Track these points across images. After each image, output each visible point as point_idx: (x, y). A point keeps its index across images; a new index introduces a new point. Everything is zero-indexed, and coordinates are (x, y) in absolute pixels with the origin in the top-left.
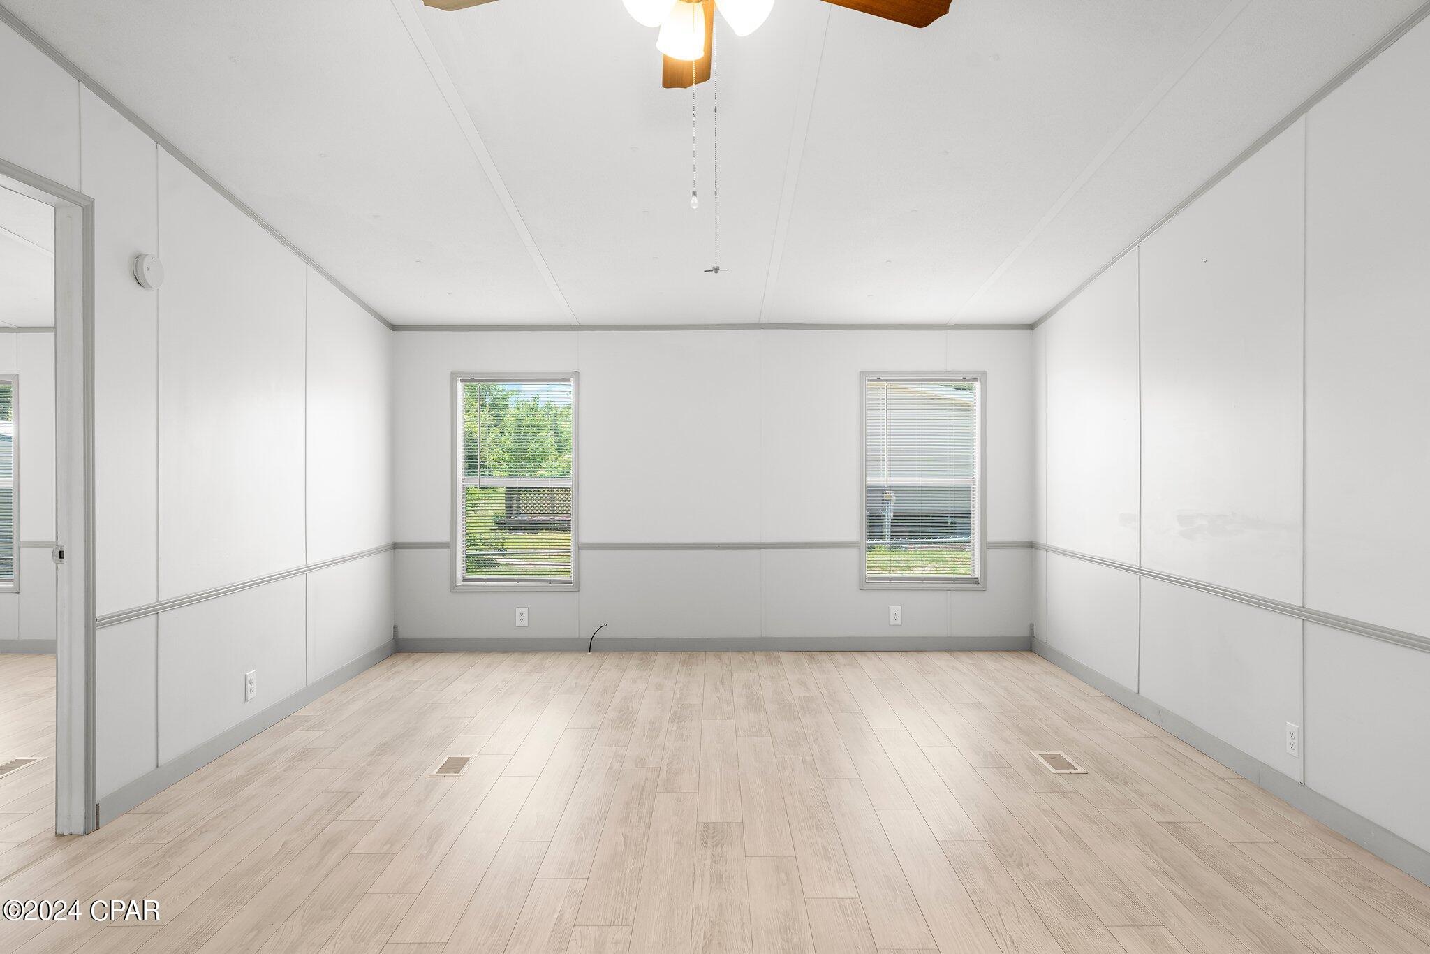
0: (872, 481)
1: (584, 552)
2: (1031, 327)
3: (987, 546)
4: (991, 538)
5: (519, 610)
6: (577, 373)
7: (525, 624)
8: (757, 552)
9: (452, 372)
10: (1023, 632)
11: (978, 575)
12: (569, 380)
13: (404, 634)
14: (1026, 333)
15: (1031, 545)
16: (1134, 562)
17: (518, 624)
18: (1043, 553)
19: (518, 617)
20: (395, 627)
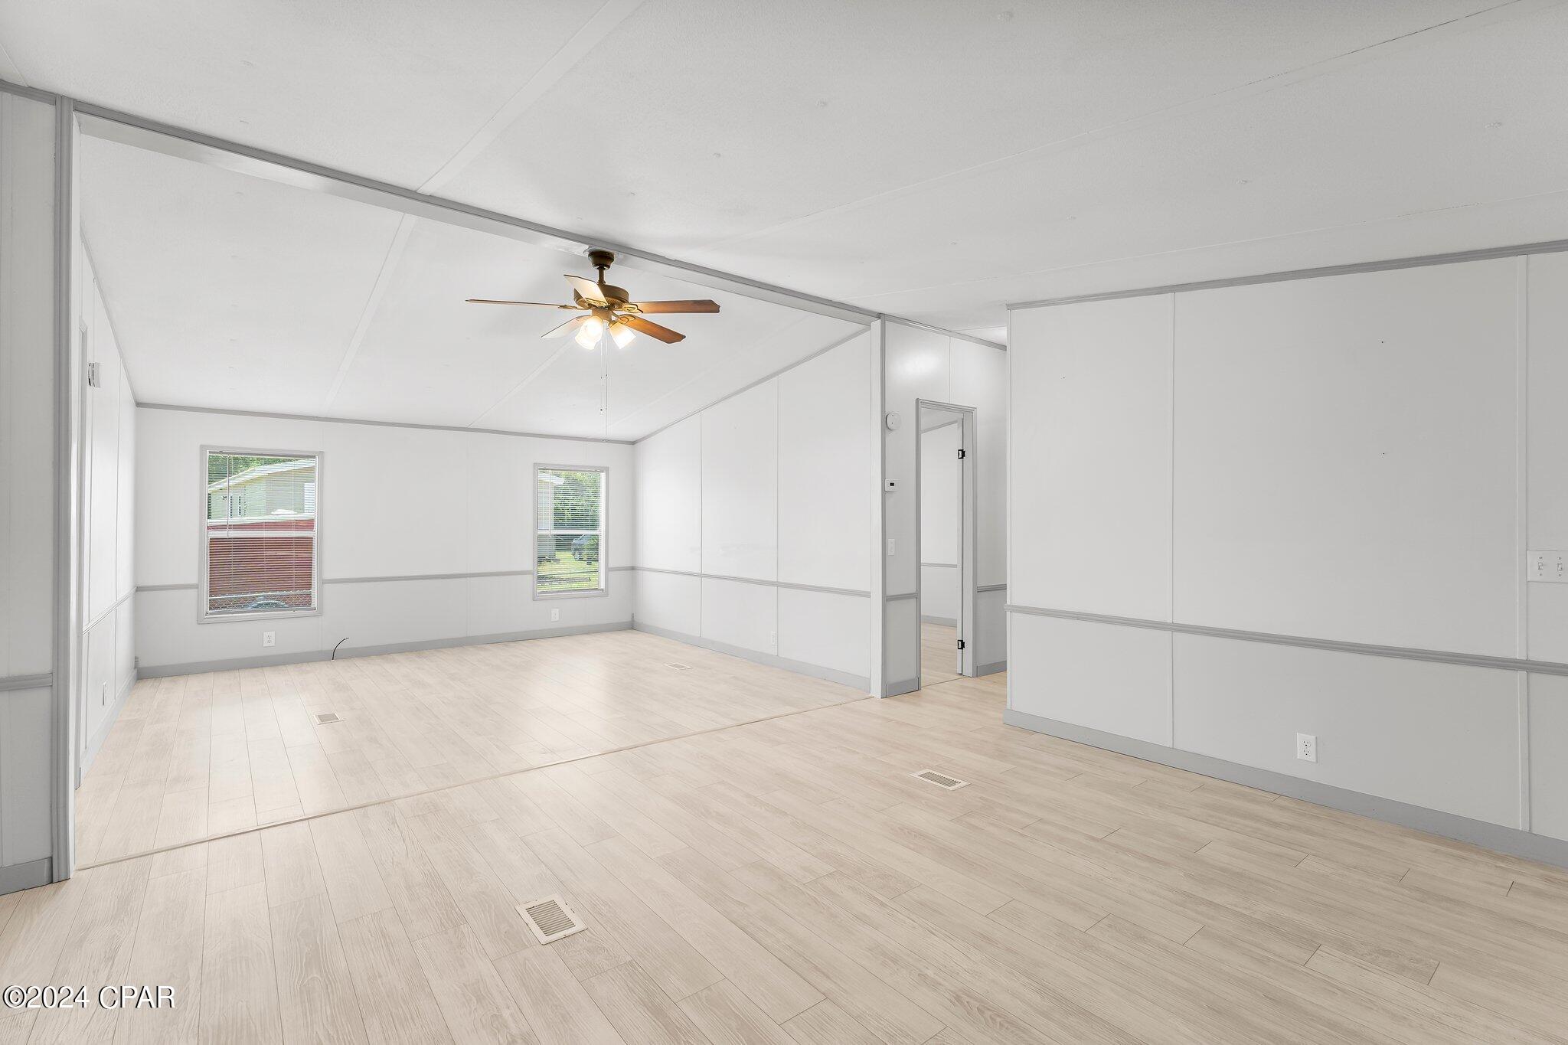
0: (540, 532)
1: (326, 586)
2: (633, 443)
3: (608, 570)
4: (611, 565)
5: (266, 634)
6: (322, 453)
7: (273, 644)
8: (463, 580)
9: (201, 446)
10: (627, 618)
11: (602, 586)
12: (314, 457)
13: (143, 663)
14: (629, 447)
15: (633, 568)
16: (697, 570)
17: (266, 644)
18: (641, 572)
19: (266, 639)
20: (136, 658)
